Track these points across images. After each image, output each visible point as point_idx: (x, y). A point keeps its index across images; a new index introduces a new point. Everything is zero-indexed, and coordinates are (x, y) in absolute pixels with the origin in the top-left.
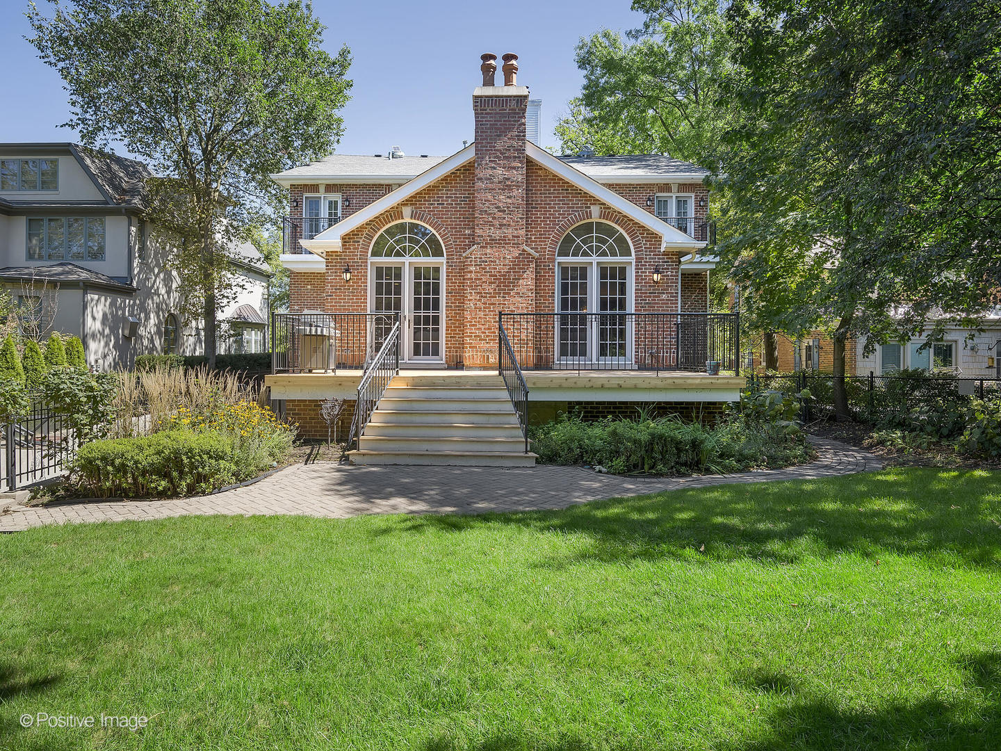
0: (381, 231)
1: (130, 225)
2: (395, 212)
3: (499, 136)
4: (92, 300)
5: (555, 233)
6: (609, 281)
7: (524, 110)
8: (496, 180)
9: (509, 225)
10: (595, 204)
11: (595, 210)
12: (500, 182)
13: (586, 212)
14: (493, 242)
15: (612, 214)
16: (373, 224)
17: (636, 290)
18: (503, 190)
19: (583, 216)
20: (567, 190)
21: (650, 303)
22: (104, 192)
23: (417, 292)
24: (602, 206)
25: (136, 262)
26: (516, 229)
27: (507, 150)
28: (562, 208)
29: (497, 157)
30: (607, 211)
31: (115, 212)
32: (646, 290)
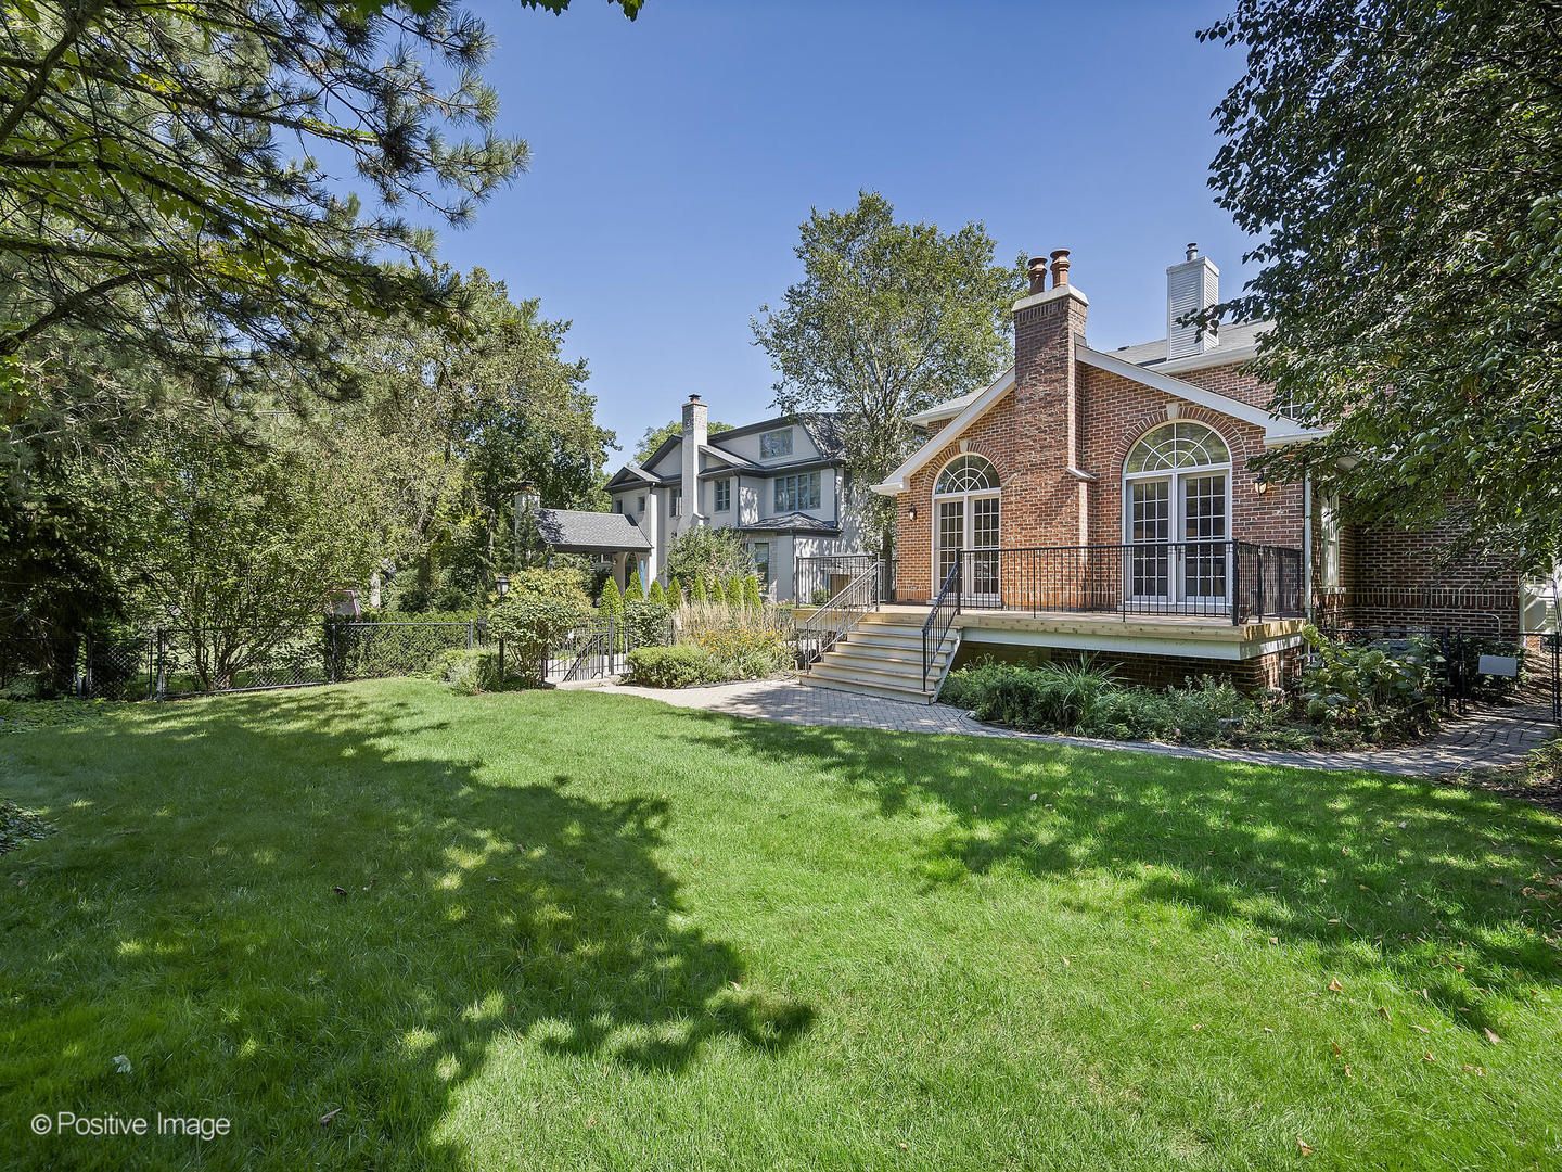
0: (943, 468)
1: (836, 475)
2: (953, 448)
3: (1039, 348)
4: (801, 543)
5: (1121, 446)
6: (1198, 497)
7: (1067, 313)
8: (1036, 398)
9: (1051, 446)
10: (1172, 401)
11: (1172, 410)
12: (1040, 400)
13: (1161, 413)
14: (1034, 468)
15: (1197, 410)
16: (936, 461)
17: (1234, 506)
18: (1044, 407)
19: (1156, 419)
20: (1136, 390)
21: (1257, 523)
22: (819, 451)
23: (977, 527)
24: (1182, 402)
25: (842, 508)
26: (1059, 450)
27: (1047, 362)
28: (1128, 413)
29: (1038, 372)
30: (1188, 408)
31: (825, 466)
32: (1249, 505)
